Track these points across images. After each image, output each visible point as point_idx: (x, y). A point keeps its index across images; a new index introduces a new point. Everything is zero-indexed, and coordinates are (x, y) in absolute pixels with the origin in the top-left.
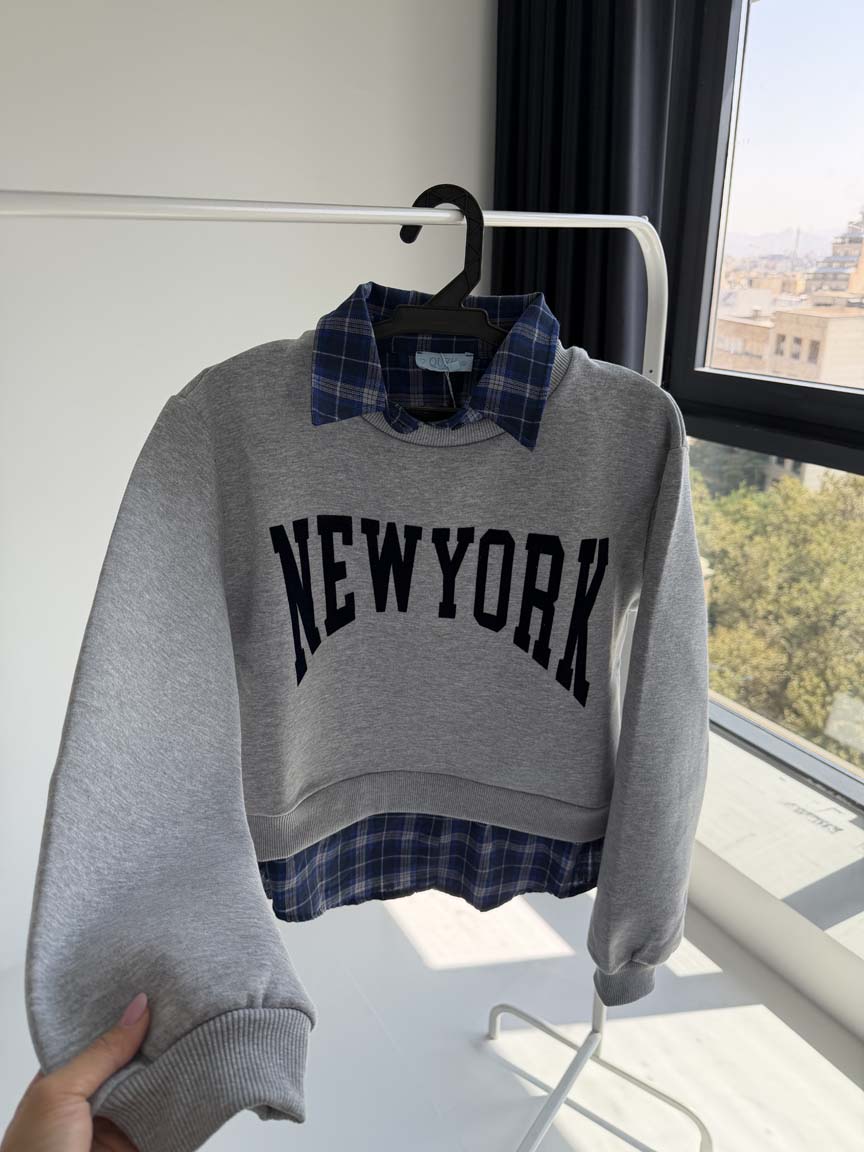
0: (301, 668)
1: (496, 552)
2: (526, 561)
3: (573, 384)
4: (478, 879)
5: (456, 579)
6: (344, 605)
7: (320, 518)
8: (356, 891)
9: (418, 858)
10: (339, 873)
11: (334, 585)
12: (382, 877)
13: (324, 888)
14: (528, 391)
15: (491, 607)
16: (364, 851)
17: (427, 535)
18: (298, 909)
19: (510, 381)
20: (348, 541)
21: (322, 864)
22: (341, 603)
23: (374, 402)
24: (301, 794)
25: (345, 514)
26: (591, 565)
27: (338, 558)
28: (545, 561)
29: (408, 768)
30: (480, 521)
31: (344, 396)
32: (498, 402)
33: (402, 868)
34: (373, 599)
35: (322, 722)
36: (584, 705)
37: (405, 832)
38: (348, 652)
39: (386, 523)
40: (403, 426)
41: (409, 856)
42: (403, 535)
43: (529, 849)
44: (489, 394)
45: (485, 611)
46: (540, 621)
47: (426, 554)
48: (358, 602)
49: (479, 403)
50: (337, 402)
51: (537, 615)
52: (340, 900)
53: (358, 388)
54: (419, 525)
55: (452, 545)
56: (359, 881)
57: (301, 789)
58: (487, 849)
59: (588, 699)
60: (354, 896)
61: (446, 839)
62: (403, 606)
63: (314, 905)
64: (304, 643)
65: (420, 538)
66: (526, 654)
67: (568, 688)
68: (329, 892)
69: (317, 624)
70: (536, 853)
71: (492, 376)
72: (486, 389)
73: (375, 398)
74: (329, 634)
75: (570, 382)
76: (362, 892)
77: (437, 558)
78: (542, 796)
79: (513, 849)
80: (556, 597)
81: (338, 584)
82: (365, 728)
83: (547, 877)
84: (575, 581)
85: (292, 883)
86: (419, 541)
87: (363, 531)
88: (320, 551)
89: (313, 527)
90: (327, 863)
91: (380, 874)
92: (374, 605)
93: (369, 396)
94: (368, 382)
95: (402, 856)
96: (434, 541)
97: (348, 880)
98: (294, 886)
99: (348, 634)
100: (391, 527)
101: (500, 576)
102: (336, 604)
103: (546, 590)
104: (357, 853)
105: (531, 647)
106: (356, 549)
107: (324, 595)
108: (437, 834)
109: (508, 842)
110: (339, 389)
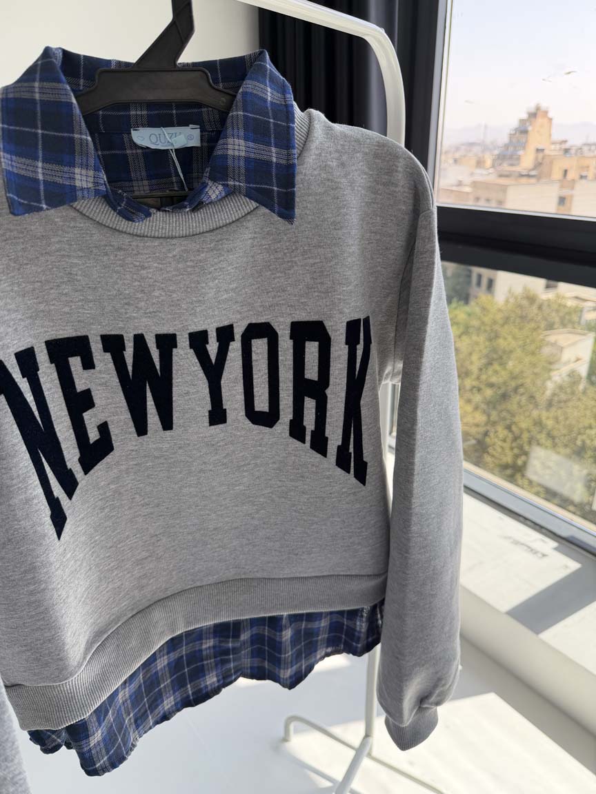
0: (59, 519)
1: (260, 347)
2: (292, 351)
3: (317, 148)
4: (282, 662)
5: (222, 382)
6: (98, 437)
7: (49, 344)
8: (166, 708)
9: (221, 660)
10: (146, 700)
11: (83, 418)
12: (189, 686)
13: (132, 721)
14: (274, 155)
15: (262, 404)
16: (167, 669)
17: (183, 341)
18: (109, 759)
19: (251, 144)
20: (88, 364)
21: (126, 701)
22: (93, 435)
23: (90, 185)
24: (87, 649)
25: (79, 334)
26: (358, 347)
27: (80, 386)
28: (312, 349)
29: (198, 584)
30: (239, 316)
31: (49, 179)
32: (243, 171)
33: (207, 672)
34: (131, 424)
35: (97, 566)
36: (364, 484)
37: (204, 641)
38: (112, 487)
39: (131, 335)
40: (133, 213)
41: (212, 660)
42: (155, 346)
43: (324, 623)
44: (230, 162)
45: (257, 409)
46: (314, 411)
47: (185, 362)
48: (114, 430)
49: (221, 174)
50: (42, 187)
51: (310, 405)
52: (151, 724)
53: (66, 169)
54: (171, 331)
55: (213, 348)
56: (167, 698)
57: (88, 642)
58: (287, 634)
59: (367, 477)
60: (164, 713)
61: (245, 636)
62: (167, 424)
63: (124, 745)
64: (58, 491)
65: (176, 347)
66: (303, 445)
67: (348, 472)
68: (139, 722)
69: (69, 465)
70: (331, 624)
71: (230, 140)
72: (225, 157)
73: (91, 180)
74: (86, 473)
75: (314, 146)
76: (172, 706)
77: (198, 364)
78: (333, 575)
79: (309, 626)
80: (327, 385)
81: (86, 415)
82: (146, 558)
83: (343, 640)
84: (345, 365)
85: (97, 737)
86: (174, 350)
87: (106, 350)
88: (57, 382)
89: (42, 357)
90: (130, 696)
91: (186, 685)
92: (133, 429)
93: (83, 178)
94: (78, 160)
95: (205, 662)
96: (191, 346)
97: (155, 702)
98: (100, 738)
99: (109, 468)
100: (139, 340)
101: (267, 371)
102: (88, 439)
103: (316, 379)
104: (160, 674)
105: (308, 438)
106: (100, 372)
107: (72, 431)
108: (236, 636)
109: (304, 622)
110: (40, 170)
